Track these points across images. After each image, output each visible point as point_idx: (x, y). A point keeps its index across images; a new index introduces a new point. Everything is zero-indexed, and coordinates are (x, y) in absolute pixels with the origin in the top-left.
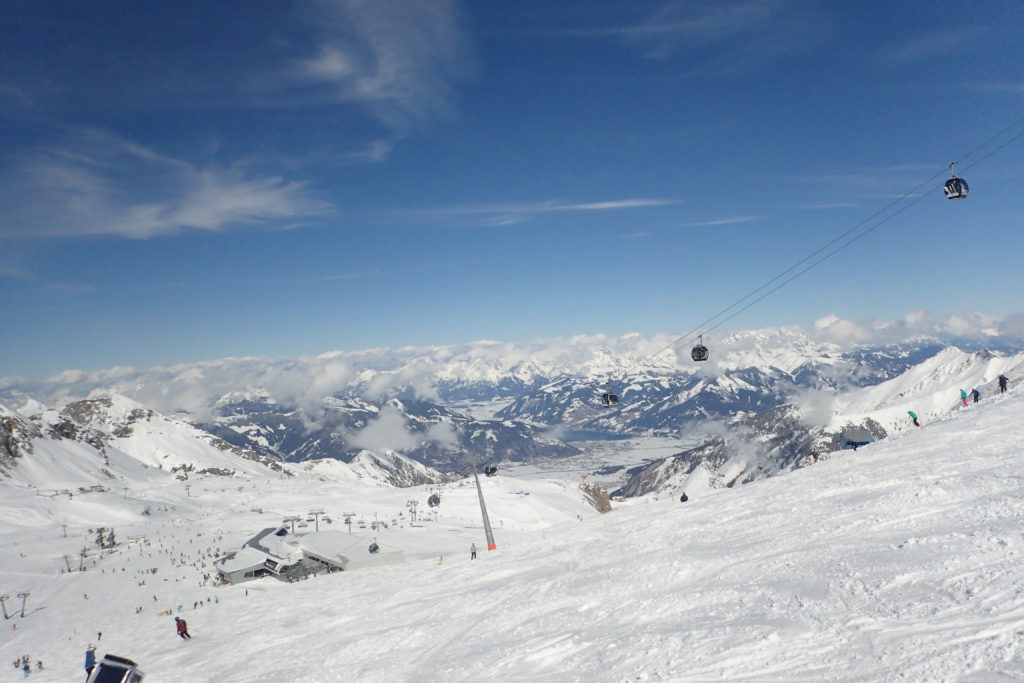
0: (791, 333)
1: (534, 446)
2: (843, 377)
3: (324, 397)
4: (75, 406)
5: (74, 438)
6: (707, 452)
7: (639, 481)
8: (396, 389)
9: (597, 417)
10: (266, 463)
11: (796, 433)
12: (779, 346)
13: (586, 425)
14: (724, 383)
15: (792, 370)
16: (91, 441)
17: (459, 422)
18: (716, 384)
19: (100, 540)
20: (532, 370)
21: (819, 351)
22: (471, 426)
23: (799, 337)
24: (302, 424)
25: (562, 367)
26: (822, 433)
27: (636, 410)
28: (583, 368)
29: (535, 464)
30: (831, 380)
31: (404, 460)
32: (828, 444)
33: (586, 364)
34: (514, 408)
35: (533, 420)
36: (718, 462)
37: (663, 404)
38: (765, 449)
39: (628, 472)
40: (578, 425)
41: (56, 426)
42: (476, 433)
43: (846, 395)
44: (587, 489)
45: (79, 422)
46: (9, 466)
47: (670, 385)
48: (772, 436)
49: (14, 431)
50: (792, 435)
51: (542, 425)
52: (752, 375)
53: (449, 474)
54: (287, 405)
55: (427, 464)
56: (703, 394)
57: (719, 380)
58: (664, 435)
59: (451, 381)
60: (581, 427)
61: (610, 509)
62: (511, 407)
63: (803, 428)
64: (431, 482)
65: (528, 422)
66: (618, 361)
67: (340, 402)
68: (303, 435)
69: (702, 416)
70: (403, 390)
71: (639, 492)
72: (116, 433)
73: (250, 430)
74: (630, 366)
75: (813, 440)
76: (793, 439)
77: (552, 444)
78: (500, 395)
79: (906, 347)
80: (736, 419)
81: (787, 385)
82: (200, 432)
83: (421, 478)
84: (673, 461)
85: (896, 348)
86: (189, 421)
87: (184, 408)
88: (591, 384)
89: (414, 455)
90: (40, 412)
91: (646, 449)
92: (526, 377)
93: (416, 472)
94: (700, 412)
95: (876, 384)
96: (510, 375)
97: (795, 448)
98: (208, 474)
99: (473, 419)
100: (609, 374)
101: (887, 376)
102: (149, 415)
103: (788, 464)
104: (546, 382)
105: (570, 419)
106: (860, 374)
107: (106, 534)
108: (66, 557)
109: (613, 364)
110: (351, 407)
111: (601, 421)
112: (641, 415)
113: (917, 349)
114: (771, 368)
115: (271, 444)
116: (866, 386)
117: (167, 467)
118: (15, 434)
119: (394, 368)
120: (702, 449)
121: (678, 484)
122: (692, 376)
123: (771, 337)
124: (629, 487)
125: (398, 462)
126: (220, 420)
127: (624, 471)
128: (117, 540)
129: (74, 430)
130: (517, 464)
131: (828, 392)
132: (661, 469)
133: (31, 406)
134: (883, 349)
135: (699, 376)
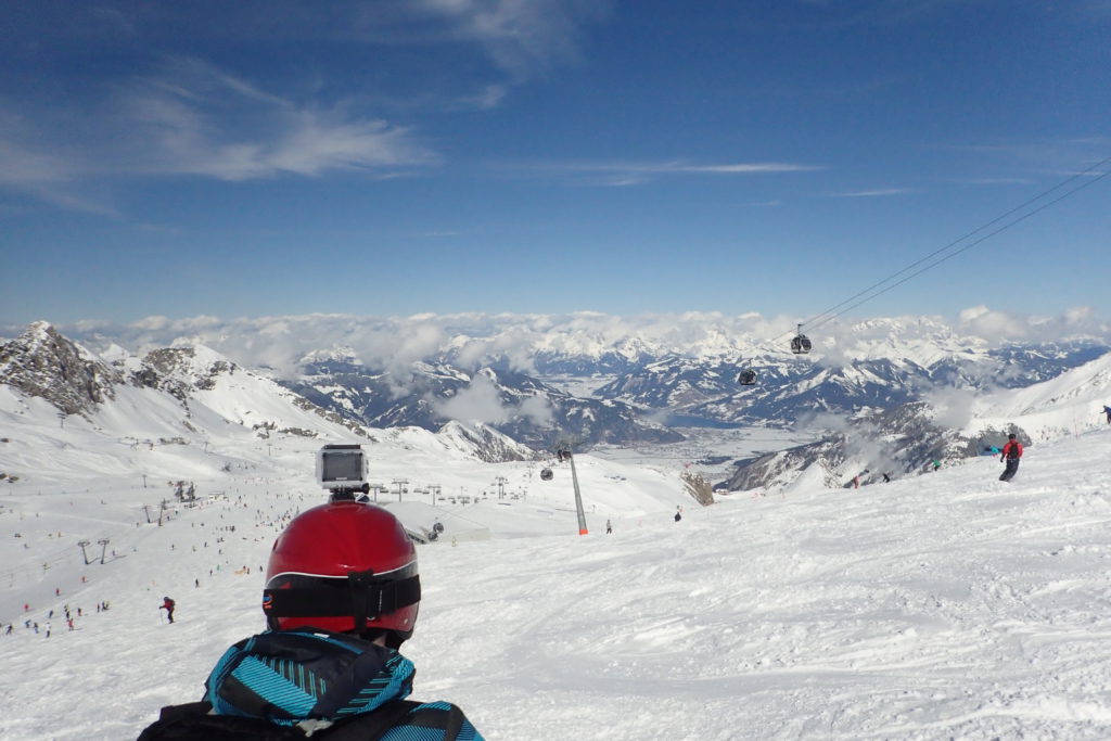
0: (931, 323)
1: (634, 430)
2: (986, 376)
3: (413, 361)
4: (159, 354)
5: (156, 387)
6: (824, 448)
7: (747, 474)
8: (489, 357)
9: (705, 402)
10: (350, 427)
11: (927, 435)
12: (917, 338)
13: (692, 410)
14: (851, 374)
15: (929, 364)
16: (172, 392)
17: (555, 397)
18: (841, 375)
19: (180, 493)
20: (637, 347)
21: (963, 345)
22: (567, 403)
23: (940, 329)
24: (388, 389)
25: (670, 346)
26: (956, 436)
27: (749, 397)
28: (694, 347)
29: (635, 447)
30: (973, 379)
31: (495, 434)
32: (963, 450)
33: (698, 343)
34: (615, 386)
35: (634, 401)
36: (836, 459)
37: (779, 393)
38: (891, 450)
39: (735, 464)
40: (683, 410)
41: (138, 373)
42: (573, 411)
43: (989, 396)
44: (689, 479)
45: (161, 370)
46: (91, 411)
47: (789, 372)
48: (900, 436)
49: (97, 375)
50: (922, 436)
51: (645, 406)
52: (882, 367)
53: (541, 452)
54: (374, 367)
55: (518, 440)
56: (826, 385)
57: (845, 371)
58: (779, 427)
59: (550, 353)
60: (687, 412)
61: (712, 502)
62: (611, 385)
63: (935, 430)
64: (521, 459)
65: (629, 402)
66: (733, 343)
67: (430, 368)
68: (389, 400)
69: (822, 409)
70: (497, 359)
71: (746, 486)
72: (198, 384)
73: (335, 391)
74: (746, 349)
75: (947, 443)
76: (923, 441)
77: (653, 427)
78: (601, 372)
79: (1064, 347)
80: (860, 415)
81: (921, 381)
82: (282, 390)
83: (510, 454)
84: (786, 456)
85: (1052, 347)
86: (272, 377)
87: (268, 363)
88: (701, 366)
89: (506, 430)
90: (121, 357)
91: (756, 441)
92: (630, 354)
93: (506, 448)
94: (821, 404)
95: (1025, 387)
96: (613, 350)
97: (924, 451)
98: (290, 433)
99: (570, 396)
100: (722, 356)
101: (1038, 378)
102: (232, 369)
103: (915, 468)
104: (651, 360)
105: (676, 402)
106: (1007, 374)
107: (186, 488)
108: (146, 508)
109: (727, 345)
110: (442, 374)
111: (709, 406)
112: (754, 403)
113: (1077, 350)
114: (905, 361)
115: (356, 407)
116: (1013, 387)
117: (249, 424)
118: (98, 379)
119: (488, 335)
120: (819, 444)
121: (789, 480)
122: (815, 364)
123: (908, 327)
124: (734, 480)
125: (488, 436)
126: (304, 379)
127: (731, 462)
128: (197, 495)
129: (156, 378)
130: (614, 446)
131: (970, 392)
132: (772, 463)
133: (114, 351)
134: (1037, 348)
135: (822, 365)
